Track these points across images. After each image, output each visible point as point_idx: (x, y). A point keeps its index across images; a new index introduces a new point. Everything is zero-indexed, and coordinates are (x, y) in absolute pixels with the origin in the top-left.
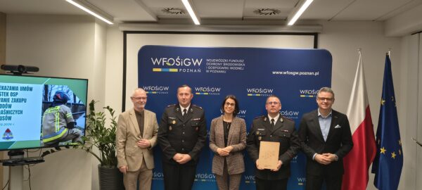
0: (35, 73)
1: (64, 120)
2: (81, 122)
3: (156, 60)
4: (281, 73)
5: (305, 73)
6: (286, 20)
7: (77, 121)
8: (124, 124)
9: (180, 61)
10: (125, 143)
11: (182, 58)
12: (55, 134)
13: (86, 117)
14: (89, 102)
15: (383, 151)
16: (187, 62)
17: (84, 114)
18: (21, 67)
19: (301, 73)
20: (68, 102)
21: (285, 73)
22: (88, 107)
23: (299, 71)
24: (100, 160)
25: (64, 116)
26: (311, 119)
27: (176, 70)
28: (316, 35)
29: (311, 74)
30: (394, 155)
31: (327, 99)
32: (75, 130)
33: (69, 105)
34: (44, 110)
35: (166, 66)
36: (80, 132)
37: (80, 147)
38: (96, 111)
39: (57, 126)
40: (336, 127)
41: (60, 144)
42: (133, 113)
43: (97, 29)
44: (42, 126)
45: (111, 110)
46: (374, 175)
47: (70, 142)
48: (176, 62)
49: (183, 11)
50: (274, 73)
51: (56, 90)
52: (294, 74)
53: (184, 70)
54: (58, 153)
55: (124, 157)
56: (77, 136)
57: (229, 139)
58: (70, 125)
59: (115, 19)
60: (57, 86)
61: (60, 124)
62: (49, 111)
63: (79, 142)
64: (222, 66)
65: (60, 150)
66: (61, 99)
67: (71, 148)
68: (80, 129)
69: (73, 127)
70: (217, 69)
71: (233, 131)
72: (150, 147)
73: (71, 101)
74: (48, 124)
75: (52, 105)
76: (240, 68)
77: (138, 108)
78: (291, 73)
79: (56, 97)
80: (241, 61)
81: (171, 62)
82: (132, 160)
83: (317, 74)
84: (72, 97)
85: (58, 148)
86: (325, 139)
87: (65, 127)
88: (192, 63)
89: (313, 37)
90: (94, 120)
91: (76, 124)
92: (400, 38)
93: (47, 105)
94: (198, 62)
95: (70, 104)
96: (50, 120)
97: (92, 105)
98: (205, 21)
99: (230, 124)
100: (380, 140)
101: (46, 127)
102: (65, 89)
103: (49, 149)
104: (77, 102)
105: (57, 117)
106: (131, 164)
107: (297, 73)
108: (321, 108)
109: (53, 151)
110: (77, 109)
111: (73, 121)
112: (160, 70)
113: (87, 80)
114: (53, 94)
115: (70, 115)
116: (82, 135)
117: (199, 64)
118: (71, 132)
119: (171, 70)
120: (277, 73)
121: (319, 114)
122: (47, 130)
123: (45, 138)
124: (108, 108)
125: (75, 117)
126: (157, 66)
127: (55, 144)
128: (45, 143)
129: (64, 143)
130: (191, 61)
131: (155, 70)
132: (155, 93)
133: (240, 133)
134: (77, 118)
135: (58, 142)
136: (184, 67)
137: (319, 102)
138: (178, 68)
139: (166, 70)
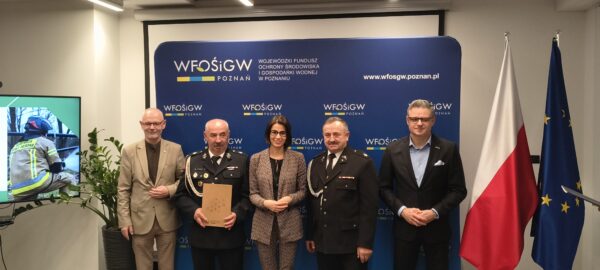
1: (44, 160)
2: (72, 161)
3: (182, 63)
4: (377, 77)
5: (417, 77)
7: (66, 161)
9: (218, 64)
10: (130, 191)
11: (221, 59)
12: (31, 182)
13: (79, 154)
14: (86, 131)
16: (228, 65)
17: (77, 151)
19: (410, 77)
20: (50, 132)
21: (384, 77)
23: (406, 73)
24: (106, 220)
25: (44, 154)
26: (398, 150)
27: (212, 79)
28: (442, 14)
29: (426, 77)
31: (422, 120)
32: (63, 175)
33: (51, 137)
34: (11, 145)
35: (197, 73)
39: (34, 170)
40: (436, 164)
41: (40, 196)
42: (143, 146)
43: (96, 18)
44: (9, 170)
45: (117, 143)
47: (56, 193)
48: (212, 66)
50: (366, 77)
51: (29, 115)
52: (399, 78)
53: (225, 79)
54: (37, 211)
55: (127, 213)
56: (67, 184)
58: (55, 168)
59: (125, 3)
60: (29, 109)
61: (39, 167)
62: (19, 146)
64: (284, 69)
65: (41, 204)
66: (37, 129)
67: (57, 201)
68: (72, 172)
69: (60, 171)
70: (275, 75)
71: (287, 174)
72: (168, 196)
73: (55, 131)
74: (19, 167)
75: (23, 138)
76: (312, 72)
77: (150, 139)
78: (394, 77)
79: (29, 125)
80: (313, 60)
81: (204, 66)
82: (139, 217)
83: (436, 76)
84: (55, 125)
85: (38, 203)
86: (419, 183)
87: (47, 171)
88: (237, 67)
89: (437, 17)
91: (64, 165)
93: (14, 138)
94: (245, 65)
95: (52, 135)
96: (22, 161)
97: (93, 136)
99: (280, 162)
101: (16, 171)
102: (43, 113)
103: (24, 205)
104: (65, 132)
105: (33, 156)
106: (138, 223)
107: (404, 77)
108: (415, 135)
109: (30, 207)
110: (66, 143)
111: (60, 161)
112: (187, 79)
113: (80, 98)
114: (24, 121)
115: (53, 152)
117: (248, 68)
118: (56, 177)
119: (205, 79)
120: (372, 77)
121: (411, 143)
122: (18, 176)
123: (14, 188)
124: (112, 139)
125: (63, 154)
126: (183, 73)
127: (32, 197)
128: (15, 196)
129: (47, 195)
130: (235, 64)
131: (180, 79)
132: (182, 114)
133: (298, 177)
134: (66, 156)
135: (37, 194)
136: (224, 73)
137: (411, 124)
138: (215, 74)
139: (196, 78)
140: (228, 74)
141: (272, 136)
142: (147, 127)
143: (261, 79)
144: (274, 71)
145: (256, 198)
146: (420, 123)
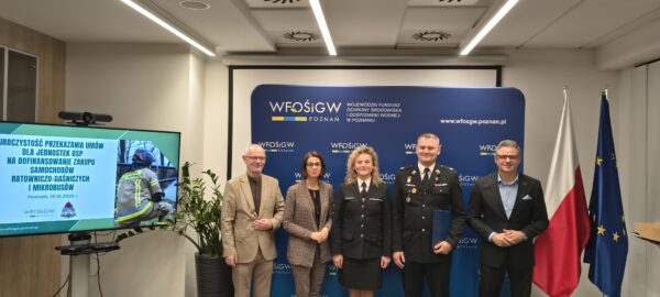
0: (107, 124)
1: (147, 190)
2: (170, 192)
3: (277, 104)
4: (453, 121)
5: (487, 122)
6: (457, 48)
7: (166, 191)
8: (232, 195)
9: (310, 106)
11: (313, 101)
12: (135, 210)
13: (177, 185)
14: (182, 164)
15: (601, 230)
16: (319, 107)
17: (175, 182)
18: (87, 115)
19: (480, 122)
20: (153, 164)
21: (458, 122)
22: (181, 172)
23: (478, 119)
24: (198, 246)
25: (147, 184)
26: (487, 185)
27: (304, 119)
28: (499, 69)
29: (494, 122)
30: (616, 237)
31: (511, 157)
32: (162, 204)
33: (154, 168)
34: (119, 175)
35: (290, 114)
36: (169, 206)
37: (170, 228)
38: (192, 177)
39: (138, 199)
40: (524, 198)
41: (142, 223)
42: (246, 180)
43: (192, 62)
44: (116, 198)
45: (213, 176)
46: (588, 265)
47: (156, 221)
48: (304, 108)
49: (315, 36)
50: (442, 121)
51: (137, 148)
52: (471, 122)
53: (316, 119)
54: (138, 236)
55: (232, 243)
56: (166, 212)
58: (157, 198)
59: (217, 48)
60: (137, 142)
61: (142, 196)
62: (126, 177)
63: (168, 220)
64: (370, 112)
65: (142, 232)
66: (143, 161)
67: (157, 229)
69: (161, 200)
70: (361, 117)
72: (272, 228)
73: (157, 163)
74: (126, 196)
75: (130, 169)
76: (395, 115)
77: (254, 172)
78: (467, 122)
79: (136, 157)
80: (396, 105)
81: (298, 107)
83: (504, 122)
84: (158, 157)
85: (139, 230)
86: (509, 214)
87: (149, 200)
88: (327, 109)
89: (494, 72)
90: (188, 190)
91: (164, 195)
92: (618, 72)
93: (123, 168)
94: (335, 107)
96: (128, 190)
97: (186, 169)
98: (344, 51)
100: (597, 214)
101: (122, 200)
102: (149, 146)
103: (126, 231)
104: (166, 164)
105: (138, 186)
107: (475, 122)
108: (502, 171)
109: (131, 234)
110: (166, 175)
111: (161, 191)
112: (281, 119)
113: (179, 133)
115: (155, 182)
116: (172, 211)
117: (337, 110)
118: (157, 206)
119: (298, 119)
120: (448, 121)
121: (499, 179)
122: (124, 205)
123: (120, 216)
124: (209, 172)
125: (163, 185)
126: (277, 113)
128: (120, 223)
129: (147, 223)
130: (326, 106)
131: (274, 119)
132: (276, 150)
134: (166, 187)
135: (139, 222)
136: (315, 114)
137: (499, 162)
138: (307, 115)
139: (290, 119)
140: (319, 115)
142: (252, 161)
143: (349, 120)
144: (361, 113)
146: (508, 160)
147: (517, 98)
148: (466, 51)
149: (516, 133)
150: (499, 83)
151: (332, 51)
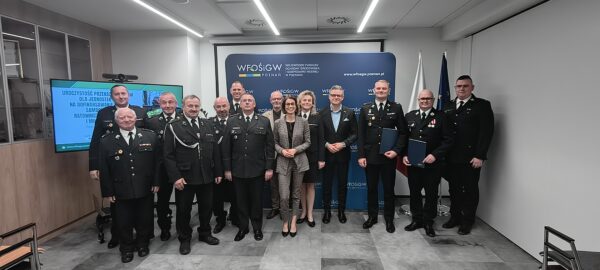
0: (135, 81)
3: (241, 66)
4: (351, 75)
5: (372, 74)
6: (355, 28)
9: (262, 67)
11: (264, 64)
18: (121, 76)
19: (369, 74)
21: (354, 74)
27: (259, 75)
28: (382, 42)
29: (377, 74)
35: (250, 72)
45: (204, 112)
48: (259, 68)
49: (264, 23)
50: (345, 75)
51: (154, 96)
52: (363, 75)
53: (266, 75)
57: (293, 139)
60: (155, 92)
62: (149, 114)
64: (300, 70)
70: (295, 73)
71: (297, 132)
75: (152, 109)
76: (315, 72)
78: (361, 75)
79: (155, 102)
80: (316, 65)
81: (254, 68)
83: (383, 74)
88: (273, 69)
89: (379, 43)
92: (455, 42)
93: (147, 109)
94: (278, 67)
98: (286, 32)
99: (293, 124)
107: (366, 74)
112: (244, 75)
113: (182, 86)
114: (152, 99)
117: (279, 69)
119: (255, 75)
120: (348, 75)
126: (242, 72)
130: (272, 67)
131: (240, 75)
133: (304, 133)
136: (266, 72)
138: (261, 73)
139: (250, 75)
141: (287, 107)
143: (287, 75)
144: (294, 71)
145: (278, 147)
147: (392, 58)
148: (360, 30)
149: (391, 79)
150: (382, 49)
151: (277, 32)
